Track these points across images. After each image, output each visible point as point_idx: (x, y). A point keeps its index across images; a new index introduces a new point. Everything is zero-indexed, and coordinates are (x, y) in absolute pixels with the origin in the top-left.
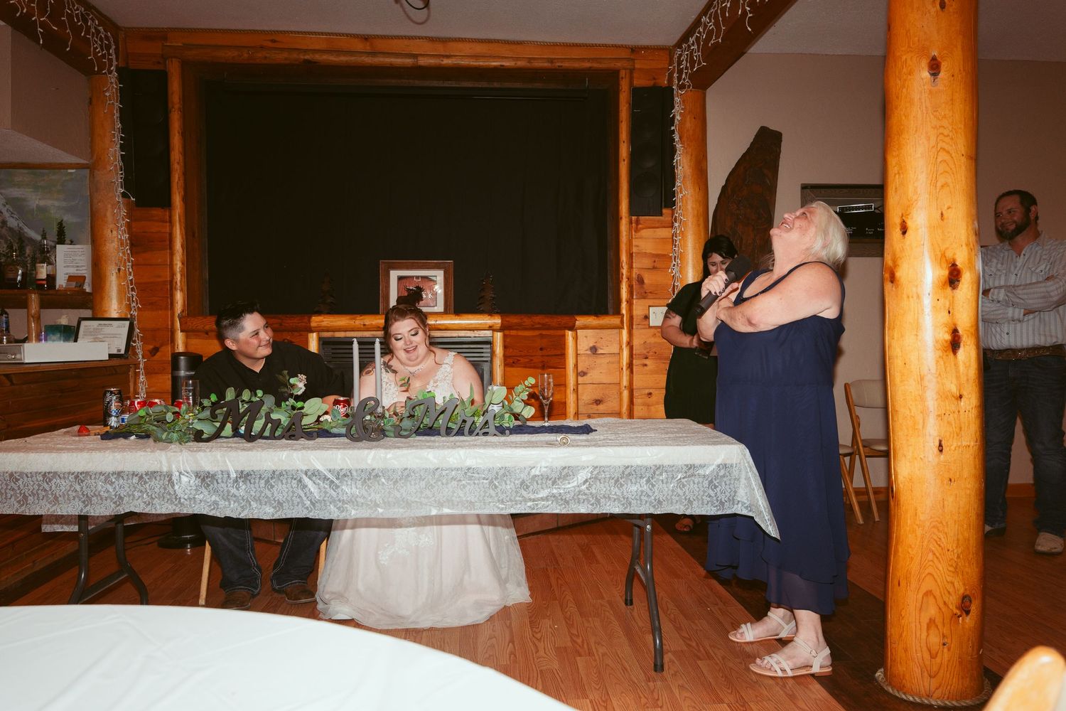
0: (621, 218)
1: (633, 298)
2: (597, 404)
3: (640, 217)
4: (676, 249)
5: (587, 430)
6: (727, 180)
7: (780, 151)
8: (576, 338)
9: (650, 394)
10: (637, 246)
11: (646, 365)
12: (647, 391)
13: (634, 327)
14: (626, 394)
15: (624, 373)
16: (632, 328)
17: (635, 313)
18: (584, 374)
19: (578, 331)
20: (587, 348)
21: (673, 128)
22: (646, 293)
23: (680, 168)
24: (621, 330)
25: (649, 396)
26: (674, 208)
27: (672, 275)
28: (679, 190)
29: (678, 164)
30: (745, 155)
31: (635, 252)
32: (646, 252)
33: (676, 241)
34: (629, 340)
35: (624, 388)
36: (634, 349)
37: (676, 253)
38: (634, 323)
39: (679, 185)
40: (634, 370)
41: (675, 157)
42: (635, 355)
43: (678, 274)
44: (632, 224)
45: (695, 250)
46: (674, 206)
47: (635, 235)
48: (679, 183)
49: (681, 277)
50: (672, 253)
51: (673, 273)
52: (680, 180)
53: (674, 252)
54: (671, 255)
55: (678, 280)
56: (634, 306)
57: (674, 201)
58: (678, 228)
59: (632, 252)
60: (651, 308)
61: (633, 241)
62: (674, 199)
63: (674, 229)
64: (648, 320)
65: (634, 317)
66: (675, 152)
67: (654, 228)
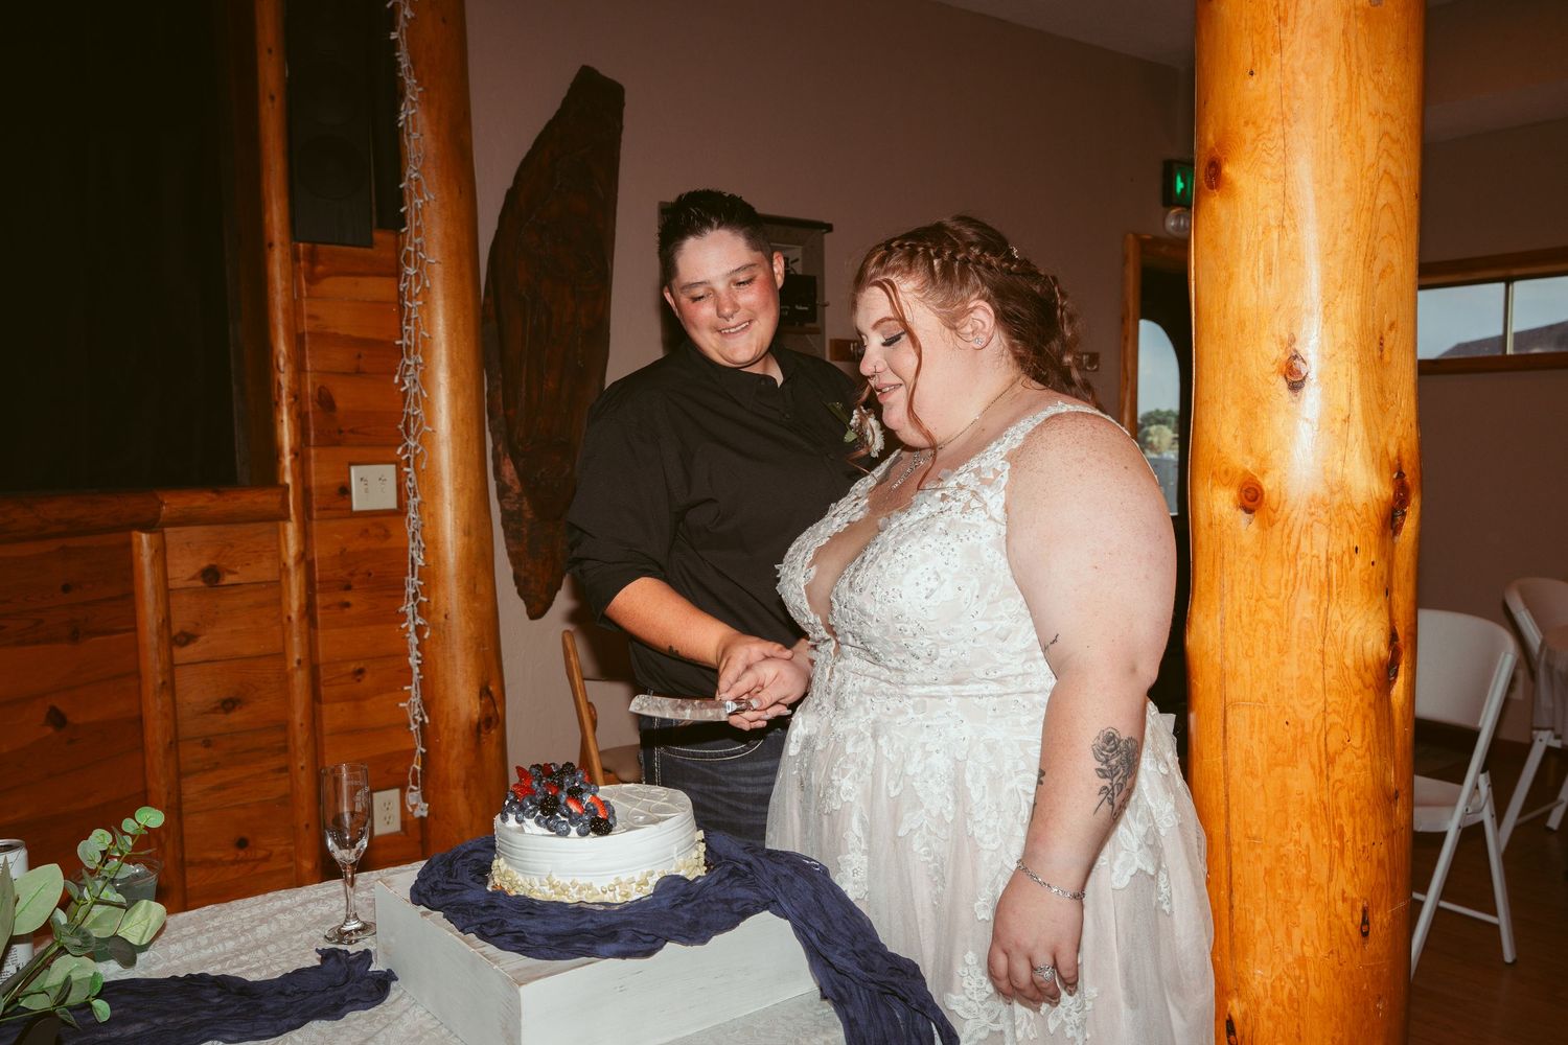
0: (271, 245)
1: (308, 445)
2: (227, 711)
3: (319, 246)
4: (411, 328)
6: (518, 178)
7: (621, 127)
8: (161, 553)
9: (360, 672)
10: (311, 317)
11: (347, 605)
12: (353, 666)
13: (315, 515)
14: (300, 678)
15: (295, 630)
16: (310, 518)
17: (314, 481)
18: (188, 638)
19: (167, 530)
20: (193, 571)
21: (394, 36)
22: (341, 432)
23: (415, 135)
24: (281, 523)
25: (359, 677)
26: (403, 230)
27: (403, 389)
28: (413, 189)
29: (411, 125)
30: (550, 126)
31: (309, 333)
32: (336, 334)
33: (410, 309)
34: (302, 549)
35: (295, 665)
36: (317, 569)
37: (409, 338)
38: (315, 506)
39: (413, 177)
40: (319, 617)
41: (402, 109)
42: (320, 582)
43: (417, 387)
44: (299, 262)
45: (455, 334)
46: (404, 226)
47: (307, 290)
48: (415, 171)
49: (426, 396)
50: (402, 338)
51: (404, 385)
52: (416, 166)
53: (405, 336)
54: (398, 342)
55: (417, 404)
56: (313, 465)
57: (404, 214)
58: (413, 278)
59: (300, 331)
60: (353, 470)
61: (304, 303)
62: (402, 210)
63: (405, 281)
64: (347, 496)
65: (314, 491)
66: (401, 96)
67: (354, 275)
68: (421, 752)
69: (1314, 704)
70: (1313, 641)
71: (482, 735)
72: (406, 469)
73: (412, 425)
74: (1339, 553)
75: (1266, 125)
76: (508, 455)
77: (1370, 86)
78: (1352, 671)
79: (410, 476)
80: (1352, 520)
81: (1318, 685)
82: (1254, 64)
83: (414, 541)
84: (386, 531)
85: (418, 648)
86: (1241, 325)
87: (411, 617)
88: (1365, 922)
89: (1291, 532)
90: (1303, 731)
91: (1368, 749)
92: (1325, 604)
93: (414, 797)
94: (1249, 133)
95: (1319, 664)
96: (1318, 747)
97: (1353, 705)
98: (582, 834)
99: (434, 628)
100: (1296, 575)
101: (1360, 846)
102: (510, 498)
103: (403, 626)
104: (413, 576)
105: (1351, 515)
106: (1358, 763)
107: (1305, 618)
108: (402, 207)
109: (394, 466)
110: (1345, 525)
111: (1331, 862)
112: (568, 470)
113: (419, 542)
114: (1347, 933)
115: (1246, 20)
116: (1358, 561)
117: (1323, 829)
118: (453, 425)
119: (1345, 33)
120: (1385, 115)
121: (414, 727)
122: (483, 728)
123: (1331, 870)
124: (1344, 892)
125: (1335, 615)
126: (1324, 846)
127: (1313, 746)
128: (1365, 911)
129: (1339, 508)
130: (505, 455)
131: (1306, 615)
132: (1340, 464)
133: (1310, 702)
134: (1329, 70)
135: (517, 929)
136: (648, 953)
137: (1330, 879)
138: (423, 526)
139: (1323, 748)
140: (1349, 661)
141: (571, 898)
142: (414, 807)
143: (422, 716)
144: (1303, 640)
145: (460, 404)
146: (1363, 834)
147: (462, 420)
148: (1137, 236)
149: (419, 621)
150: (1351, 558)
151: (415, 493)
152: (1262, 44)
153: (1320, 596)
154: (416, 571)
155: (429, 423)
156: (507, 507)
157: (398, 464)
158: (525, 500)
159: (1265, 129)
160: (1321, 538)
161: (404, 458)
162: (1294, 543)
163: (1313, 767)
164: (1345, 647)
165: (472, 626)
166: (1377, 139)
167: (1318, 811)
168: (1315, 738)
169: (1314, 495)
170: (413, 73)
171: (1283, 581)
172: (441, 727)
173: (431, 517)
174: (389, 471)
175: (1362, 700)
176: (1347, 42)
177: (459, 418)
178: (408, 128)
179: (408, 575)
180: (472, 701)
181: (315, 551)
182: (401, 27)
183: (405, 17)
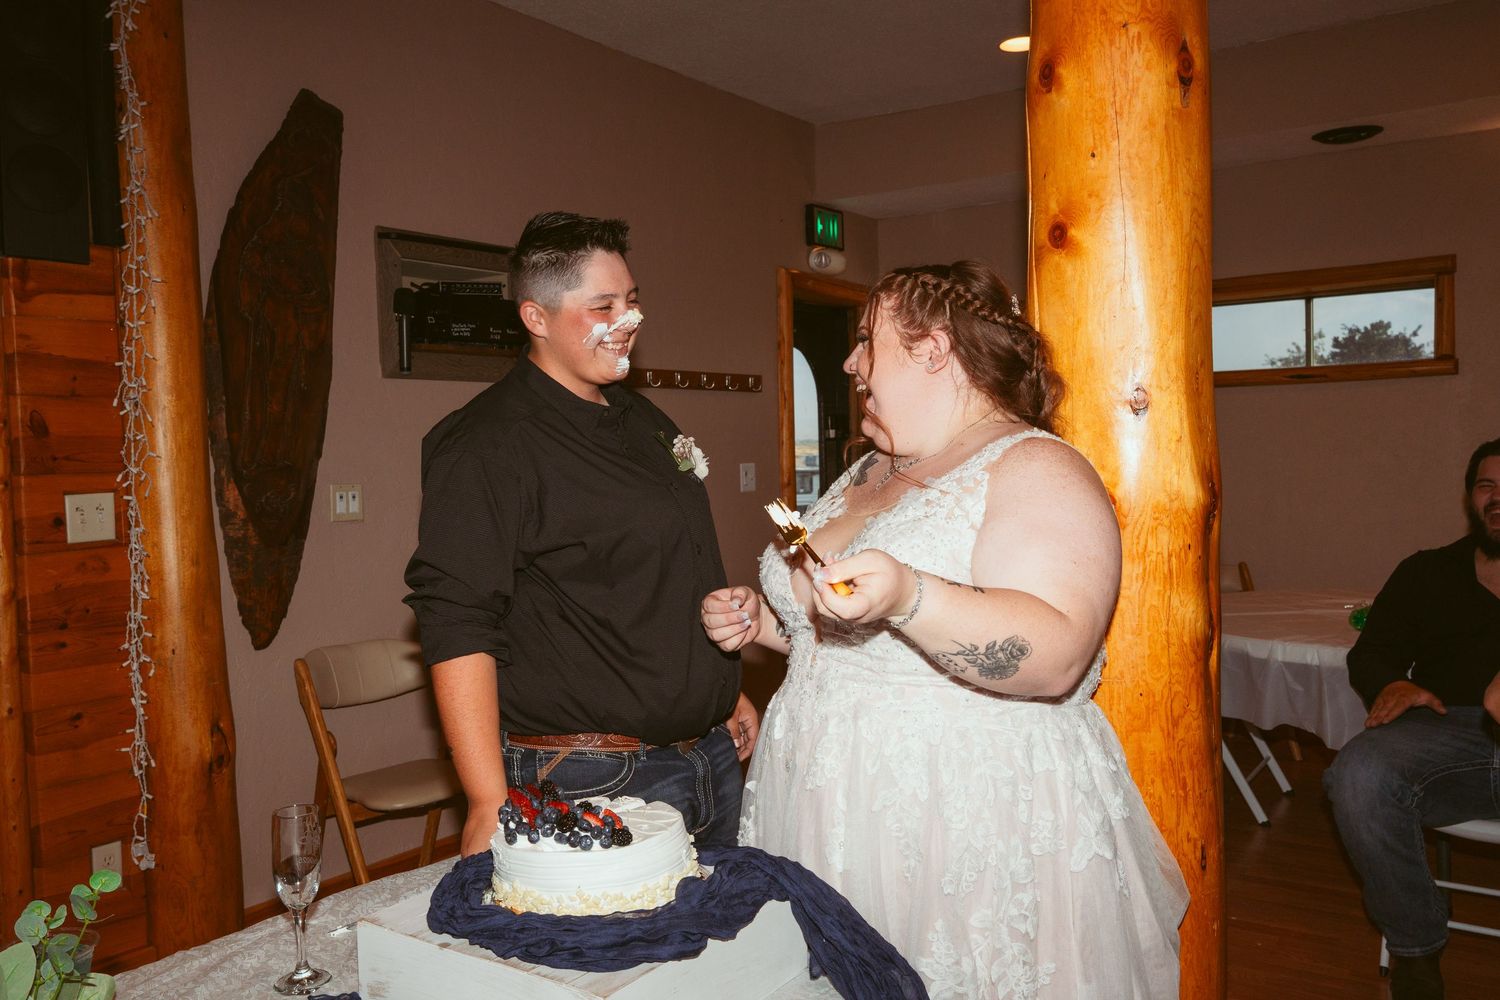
1: (16, 473)
3: (29, 260)
4: (132, 349)
7: (340, 152)
9: (79, 717)
10: (21, 337)
11: (63, 645)
12: (70, 712)
13: (26, 548)
14: (11, 730)
15: (7, 675)
16: (21, 553)
17: (24, 513)
21: (113, 47)
22: (55, 459)
23: (137, 150)
25: (77, 723)
26: (125, 247)
27: (122, 413)
28: (135, 204)
29: (132, 139)
30: (271, 147)
31: (19, 353)
32: (50, 355)
33: (131, 329)
34: (12, 586)
35: (5, 714)
36: (29, 608)
37: (130, 359)
38: (26, 539)
39: (134, 192)
40: (31, 660)
41: (123, 122)
42: (33, 622)
43: (139, 411)
44: (8, 277)
45: (180, 356)
46: (125, 244)
47: (18, 307)
48: (137, 187)
49: (150, 420)
50: (121, 359)
51: (124, 408)
52: (139, 181)
53: (126, 357)
54: (117, 364)
55: (139, 428)
56: (23, 494)
57: (123, 230)
58: (134, 297)
59: (9, 351)
60: (68, 499)
61: (14, 321)
62: (123, 227)
63: (125, 300)
64: (61, 528)
65: (24, 523)
66: (121, 109)
67: (69, 292)
68: (147, 798)
69: (1162, 677)
70: (1159, 625)
71: (214, 775)
72: (126, 497)
73: (133, 451)
74: (1178, 550)
75: (1108, 198)
76: (232, 480)
77: (1185, 171)
78: (1189, 648)
79: (132, 504)
80: (1186, 522)
81: (1164, 661)
82: (1095, 148)
83: (137, 573)
84: (105, 563)
85: (144, 687)
86: (1091, 362)
87: (134, 654)
88: (1204, 857)
89: (1140, 534)
90: (1154, 701)
91: (1201, 712)
92: (1168, 592)
93: (139, 848)
94: (1093, 204)
95: (1165, 643)
96: (1166, 713)
97: (1191, 676)
98: (606, 846)
99: (161, 664)
100: (1145, 570)
101: (1197, 793)
102: (234, 524)
103: (124, 665)
104: (136, 611)
105: (1186, 520)
106: (1195, 724)
107: (1154, 606)
108: (122, 224)
109: (112, 494)
110: (1181, 530)
111: (1179, 809)
112: (293, 494)
113: (141, 573)
114: (1192, 868)
115: (1086, 112)
116: (1190, 556)
117: (1171, 782)
118: (179, 450)
119: (1166, 127)
120: (1194, 194)
121: (137, 772)
122: (215, 767)
123: (1178, 816)
124: (1188, 834)
125: (1175, 602)
126: (1173, 796)
127: (1163, 713)
128: (1203, 848)
129: (1176, 513)
130: (229, 480)
131: (1155, 603)
132: (1176, 477)
133: (1159, 675)
134: (1157, 157)
135: (573, 945)
136: (695, 953)
137: (1178, 824)
138: (148, 556)
139: (1169, 713)
140: (1186, 639)
141: (605, 909)
142: (140, 858)
143: (147, 760)
144: (1151, 624)
145: (187, 428)
146: (1199, 783)
147: (189, 444)
148: (787, 269)
149: (144, 658)
150: (1186, 554)
151: (137, 522)
152: (1102, 132)
153: (1164, 587)
154: (139, 605)
155: (153, 449)
156: (231, 534)
157: (119, 492)
158: (251, 528)
159: (1107, 201)
160: (1164, 537)
161: (125, 485)
162: (1142, 542)
163: (1163, 731)
164: (1183, 628)
165: (202, 659)
166: (1190, 214)
167: (1167, 767)
168: (1163, 705)
169: (1158, 502)
170: (135, 86)
171: (1134, 575)
172: (169, 770)
173: (157, 545)
174: (107, 500)
175: (1196, 671)
176: (1167, 134)
177: (186, 442)
178: (130, 142)
179: (130, 609)
180: (203, 740)
181: (27, 588)
182: (123, 36)
183: (126, 28)
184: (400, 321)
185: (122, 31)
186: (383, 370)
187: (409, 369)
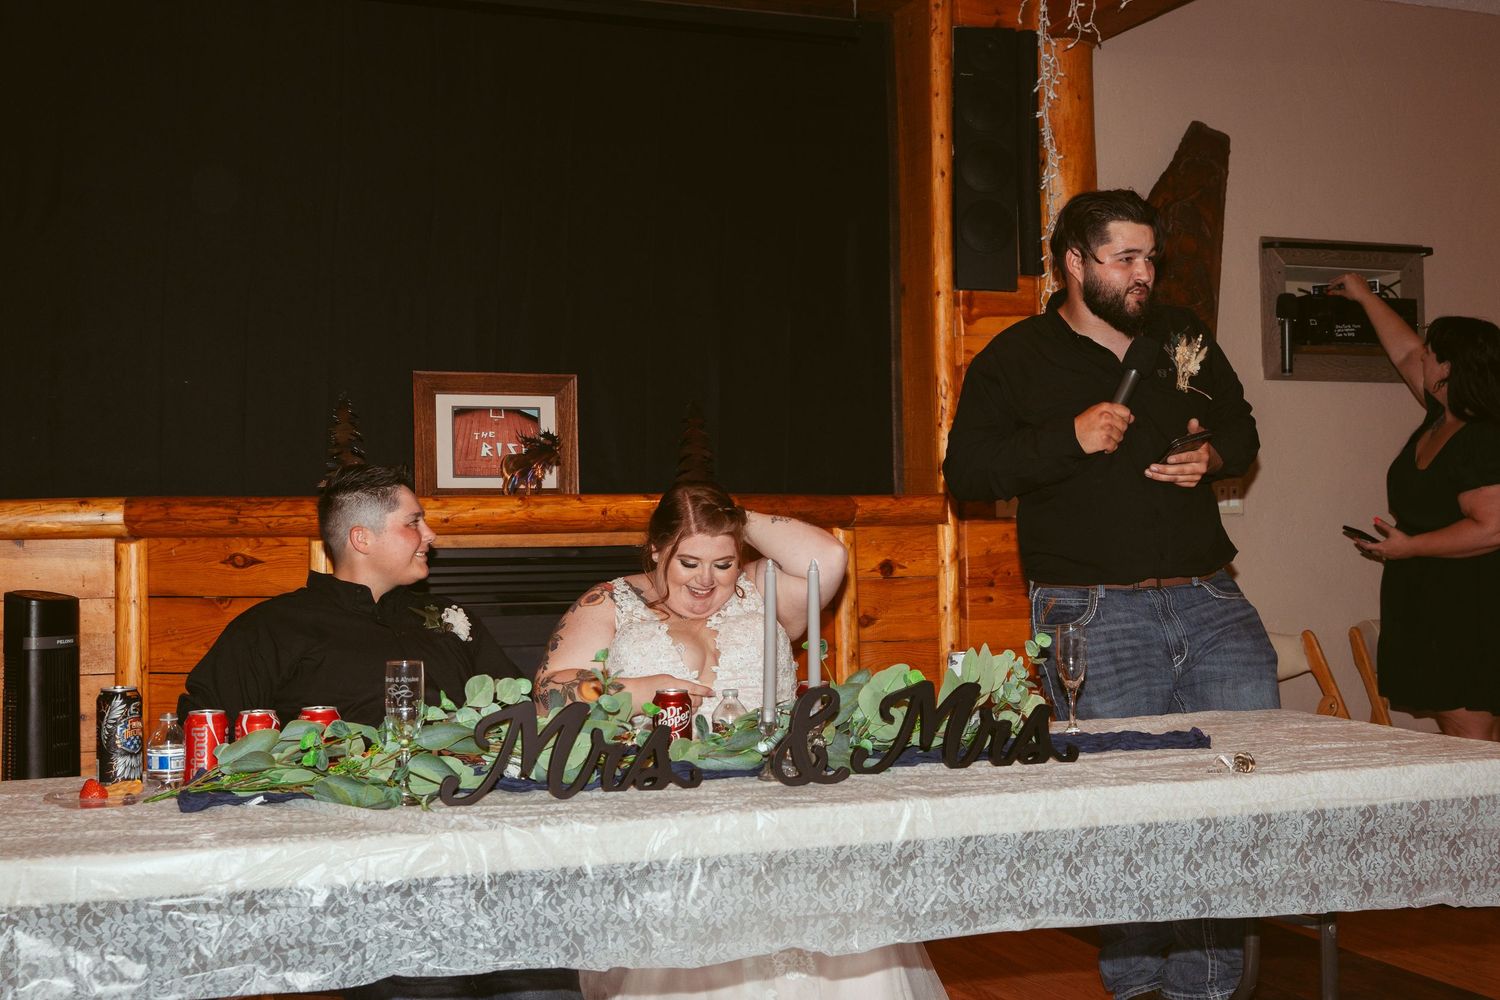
3: (975, 292)
5: (1197, 740)
7: (1227, 172)
8: (853, 545)
10: (967, 351)
11: (991, 599)
15: (948, 618)
16: (963, 522)
18: (871, 620)
19: (858, 529)
20: (875, 565)
21: (1039, 114)
23: (1052, 195)
24: (940, 526)
26: (1043, 276)
29: (1051, 187)
34: (956, 549)
36: (967, 567)
40: (968, 609)
41: (1045, 174)
42: (969, 579)
44: (959, 306)
46: (1043, 271)
47: (965, 329)
59: (959, 364)
61: (961, 339)
62: (1042, 256)
66: (1043, 163)
67: (1001, 315)
170: (1054, 144)
178: (1049, 190)
181: (966, 551)
182: (1045, 107)
183: (1049, 98)
184: (1282, 324)
185: (1045, 100)
186: (1266, 371)
187: (1291, 370)
